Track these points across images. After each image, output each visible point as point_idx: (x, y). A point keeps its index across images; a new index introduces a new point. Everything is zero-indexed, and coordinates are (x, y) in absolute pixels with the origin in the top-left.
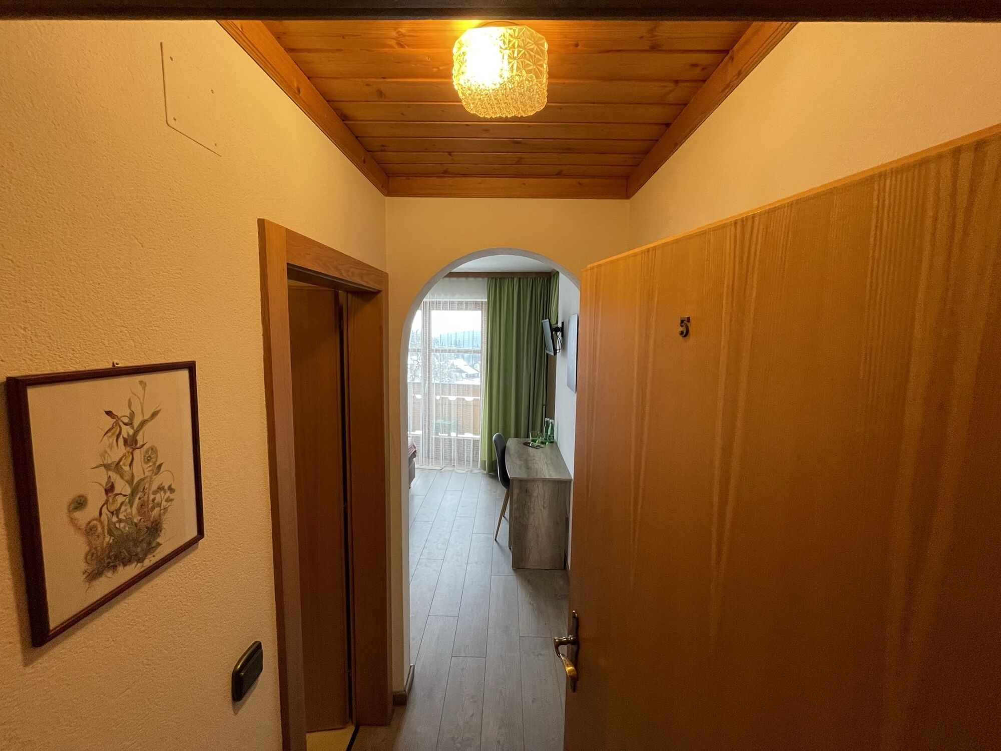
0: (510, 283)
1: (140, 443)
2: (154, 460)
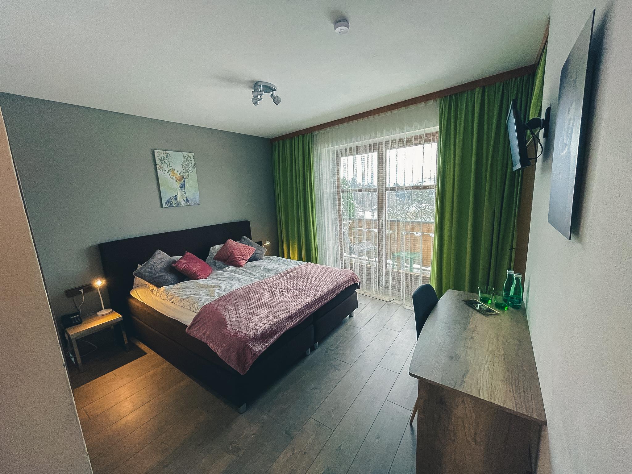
0: (469, 97)
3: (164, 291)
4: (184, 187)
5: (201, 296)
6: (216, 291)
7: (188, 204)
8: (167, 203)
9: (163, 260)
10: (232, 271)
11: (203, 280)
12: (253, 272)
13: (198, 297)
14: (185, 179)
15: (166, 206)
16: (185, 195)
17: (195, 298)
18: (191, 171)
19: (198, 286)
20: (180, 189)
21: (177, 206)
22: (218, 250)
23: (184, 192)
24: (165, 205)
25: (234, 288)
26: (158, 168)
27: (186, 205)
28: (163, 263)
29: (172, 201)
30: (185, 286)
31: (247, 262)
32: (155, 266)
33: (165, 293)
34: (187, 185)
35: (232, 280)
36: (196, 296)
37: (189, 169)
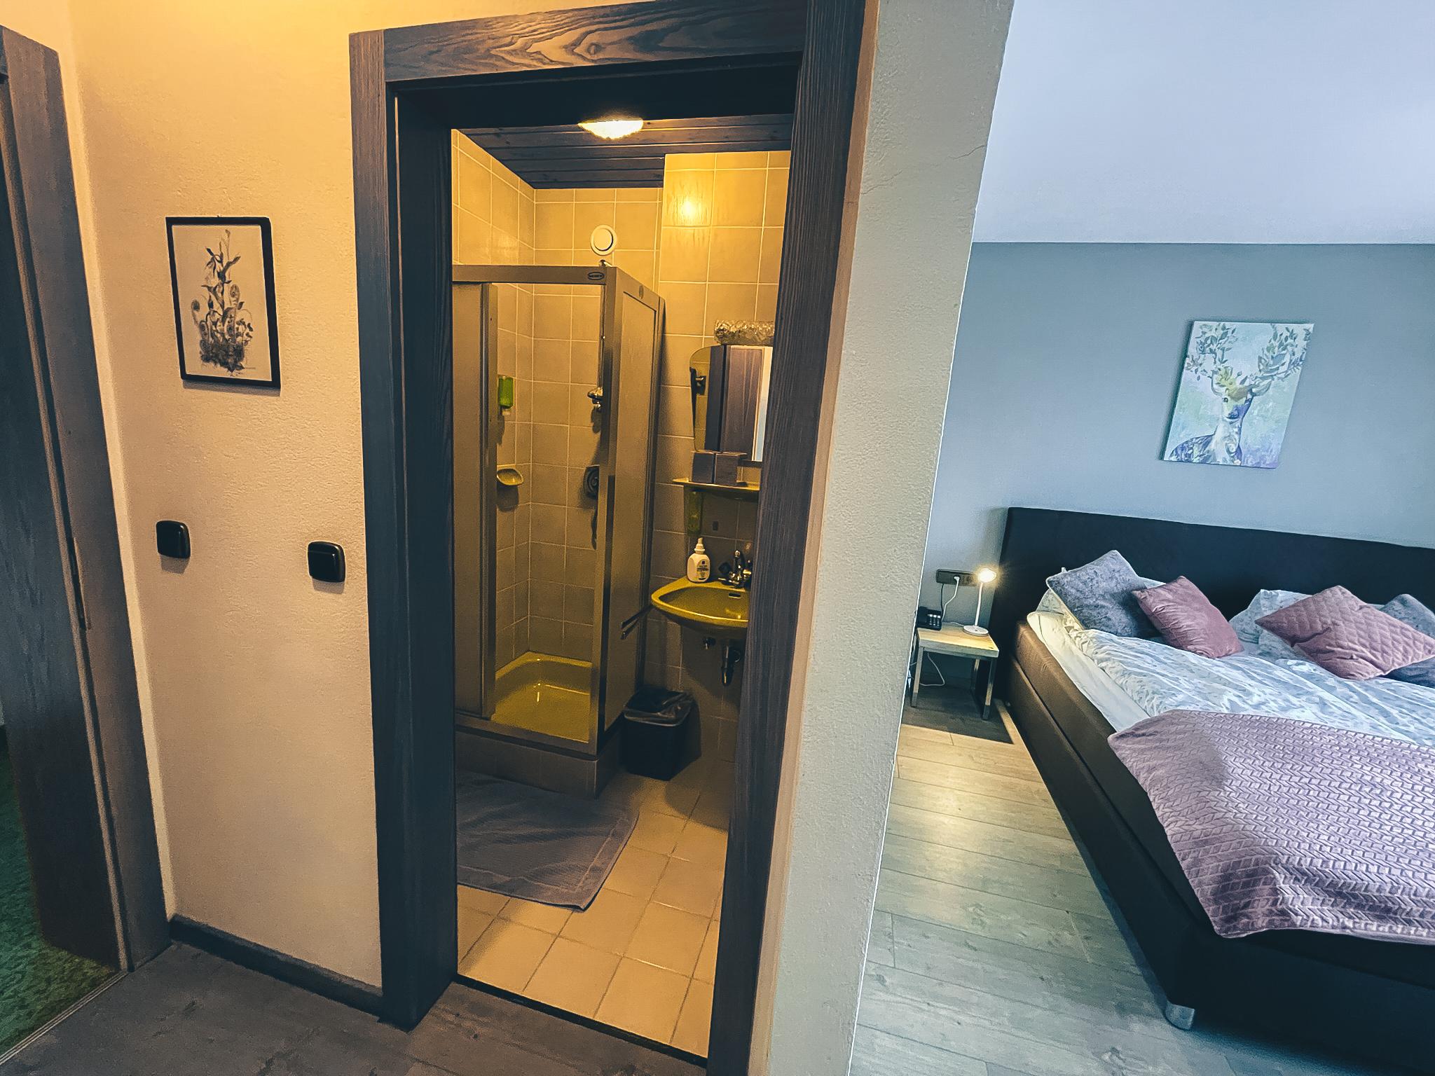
1: (227, 280)
2: (237, 296)
3: (1094, 638)
4: (1241, 417)
5: (1177, 685)
6: (1230, 695)
7: (1237, 462)
8: (1179, 452)
9: (1117, 575)
10: (1309, 677)
11: (1202, 659)
12: (1395, 712)
13: (1169, 684)
14: (1254, 395)
15: (1174, 458)
16: (1237, 437)
17: (1162, 684)
18: (1283, 375)
19: (1181, 664)
20: (1225, 421)
21: (1203, 462)
22: (1285, 605)
23: (1236, 430)
24: (1171, 456)
25: (1294, 715)
26: (1186, 365)
27: (1229, 463)
28: (1114, 581)
29: (1192, 448)
30: (1146, 650)
31: (1381, 676)
32: (1094, 582)
33: (1094, 643)
34: (1254, 410)
35: (1297, 696)
36: (1166, 682)
37: (1278, 369)
